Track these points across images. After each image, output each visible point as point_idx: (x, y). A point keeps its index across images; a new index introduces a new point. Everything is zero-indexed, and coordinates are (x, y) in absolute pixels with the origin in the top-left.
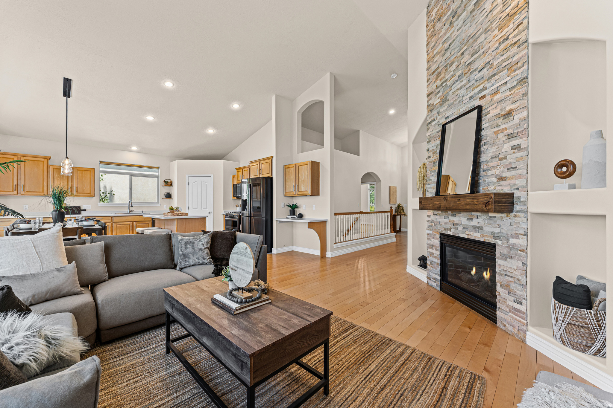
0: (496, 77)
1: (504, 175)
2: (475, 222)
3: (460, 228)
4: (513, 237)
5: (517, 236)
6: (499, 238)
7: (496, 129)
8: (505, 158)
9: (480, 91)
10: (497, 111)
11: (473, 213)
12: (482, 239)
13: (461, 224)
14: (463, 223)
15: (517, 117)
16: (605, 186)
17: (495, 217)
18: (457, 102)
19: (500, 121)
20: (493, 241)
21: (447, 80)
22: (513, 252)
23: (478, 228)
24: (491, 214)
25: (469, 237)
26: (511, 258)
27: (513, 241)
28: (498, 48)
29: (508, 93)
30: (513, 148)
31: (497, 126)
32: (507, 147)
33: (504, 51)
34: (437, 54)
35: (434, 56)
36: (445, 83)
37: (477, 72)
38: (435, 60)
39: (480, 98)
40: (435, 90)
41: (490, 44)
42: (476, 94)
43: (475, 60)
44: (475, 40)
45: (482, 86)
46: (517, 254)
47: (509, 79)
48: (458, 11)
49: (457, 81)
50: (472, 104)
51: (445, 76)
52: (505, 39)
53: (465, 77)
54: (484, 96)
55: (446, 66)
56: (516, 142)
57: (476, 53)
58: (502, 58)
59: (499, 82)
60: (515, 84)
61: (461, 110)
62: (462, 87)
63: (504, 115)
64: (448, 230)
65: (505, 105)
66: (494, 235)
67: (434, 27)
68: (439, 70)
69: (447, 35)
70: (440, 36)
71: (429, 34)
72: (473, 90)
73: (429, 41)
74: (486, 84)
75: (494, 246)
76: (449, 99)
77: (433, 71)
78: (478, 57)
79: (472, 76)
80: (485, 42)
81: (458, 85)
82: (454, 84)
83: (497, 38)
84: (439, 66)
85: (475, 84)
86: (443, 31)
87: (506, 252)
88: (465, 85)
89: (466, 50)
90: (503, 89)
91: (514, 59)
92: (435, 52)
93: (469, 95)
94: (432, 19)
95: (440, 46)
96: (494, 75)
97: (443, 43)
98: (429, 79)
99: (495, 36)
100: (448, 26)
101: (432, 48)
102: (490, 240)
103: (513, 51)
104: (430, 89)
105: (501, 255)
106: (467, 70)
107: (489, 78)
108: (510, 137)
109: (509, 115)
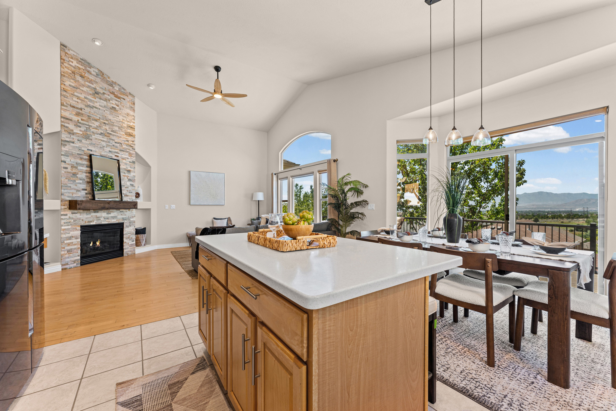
0: (124, 153)
1: (128, 194)
2: (112, 214)
3: (102, 219)
4: (131, 218)
5: (133, 217)
6: (125, 220)
7: (124, 174)
8: (128, 188)
9: (117, 153)
11: (111, 210)
12: (117, 222)
13: (102, 217)
15: (132, 174)
16: (150, 201)
17: (123, 211)
18: (99, 146)
19: (126, 172)
20: (123, 222)
21: (91, 126)
22: (131, 224)
23: (113, 217)
24: (121, 210)
25: (109, 223)
26: (130, 226)
27: (131, 219)
28: (125, 141)
29: (128, 163)
30: (131, 185)
31: (124, 173)
32: (129, 183)
33: (127, 145)
34: (78, 98)
35: (74, 95)
36: (88, 127)
37: (114, 142)
38: (75, 99)
39: (115, 156)
40: (75, 121)
41: (121, 136)
42: (113, 152)
43: (113, 135)
44: (113, 125)
45: (117, 151)
46: (133, 224)
47: (129, 157)
48: (100, 95)
49: (100, 135)
50: (110, 155)
51: (88, 122)
52: (128, 141)
53: (106, 137)
54: (118, 156)
55: (89, 116)
56: (132, 183)
57: (114, 132)
58: (127, 147)
59: (125, 155)
60: (131, 161)
61: (102, 153)
62: (103, 141)
63: (127, 171)
64: (91, 222)
65: (127, 166)
66: (123, 219)
67: (73, 72)
68: (81, 111)
69: (90, 97)
70: (81, 88)
71: (66, 70)
72: (111, 148)
73: (66, 75)
74: (119, 152)
75: (123, 224)
76: (92, 140)
77: (72, 105)
78: (115, 136)
79: (111, 141)
80: (119, 132)
81: (100, 137)
82: (97, 134)
83: (124, 137)
84: (81, 109)
85: (113, 147)
86: (85, 89)
87: (128, 224)
88: (106, 142)
89: (107, 124)
90: (127, 160)
91: (131, 152)
92: (75, 94)
93: (108, 149)
94: (71, 63)
95: (82, 96)
96: (123, 151)
97: (85, 98)
98: (66, 106)
99: (123, 135)
100: (91, 92)
101: (70, 85)
102: (121, 221)
103: (131, 148)
104: (67, 114)
105: (126, 226)
106: (108, 135)
107: (121, 150)
108: (130, 180)
109: (129, 171)
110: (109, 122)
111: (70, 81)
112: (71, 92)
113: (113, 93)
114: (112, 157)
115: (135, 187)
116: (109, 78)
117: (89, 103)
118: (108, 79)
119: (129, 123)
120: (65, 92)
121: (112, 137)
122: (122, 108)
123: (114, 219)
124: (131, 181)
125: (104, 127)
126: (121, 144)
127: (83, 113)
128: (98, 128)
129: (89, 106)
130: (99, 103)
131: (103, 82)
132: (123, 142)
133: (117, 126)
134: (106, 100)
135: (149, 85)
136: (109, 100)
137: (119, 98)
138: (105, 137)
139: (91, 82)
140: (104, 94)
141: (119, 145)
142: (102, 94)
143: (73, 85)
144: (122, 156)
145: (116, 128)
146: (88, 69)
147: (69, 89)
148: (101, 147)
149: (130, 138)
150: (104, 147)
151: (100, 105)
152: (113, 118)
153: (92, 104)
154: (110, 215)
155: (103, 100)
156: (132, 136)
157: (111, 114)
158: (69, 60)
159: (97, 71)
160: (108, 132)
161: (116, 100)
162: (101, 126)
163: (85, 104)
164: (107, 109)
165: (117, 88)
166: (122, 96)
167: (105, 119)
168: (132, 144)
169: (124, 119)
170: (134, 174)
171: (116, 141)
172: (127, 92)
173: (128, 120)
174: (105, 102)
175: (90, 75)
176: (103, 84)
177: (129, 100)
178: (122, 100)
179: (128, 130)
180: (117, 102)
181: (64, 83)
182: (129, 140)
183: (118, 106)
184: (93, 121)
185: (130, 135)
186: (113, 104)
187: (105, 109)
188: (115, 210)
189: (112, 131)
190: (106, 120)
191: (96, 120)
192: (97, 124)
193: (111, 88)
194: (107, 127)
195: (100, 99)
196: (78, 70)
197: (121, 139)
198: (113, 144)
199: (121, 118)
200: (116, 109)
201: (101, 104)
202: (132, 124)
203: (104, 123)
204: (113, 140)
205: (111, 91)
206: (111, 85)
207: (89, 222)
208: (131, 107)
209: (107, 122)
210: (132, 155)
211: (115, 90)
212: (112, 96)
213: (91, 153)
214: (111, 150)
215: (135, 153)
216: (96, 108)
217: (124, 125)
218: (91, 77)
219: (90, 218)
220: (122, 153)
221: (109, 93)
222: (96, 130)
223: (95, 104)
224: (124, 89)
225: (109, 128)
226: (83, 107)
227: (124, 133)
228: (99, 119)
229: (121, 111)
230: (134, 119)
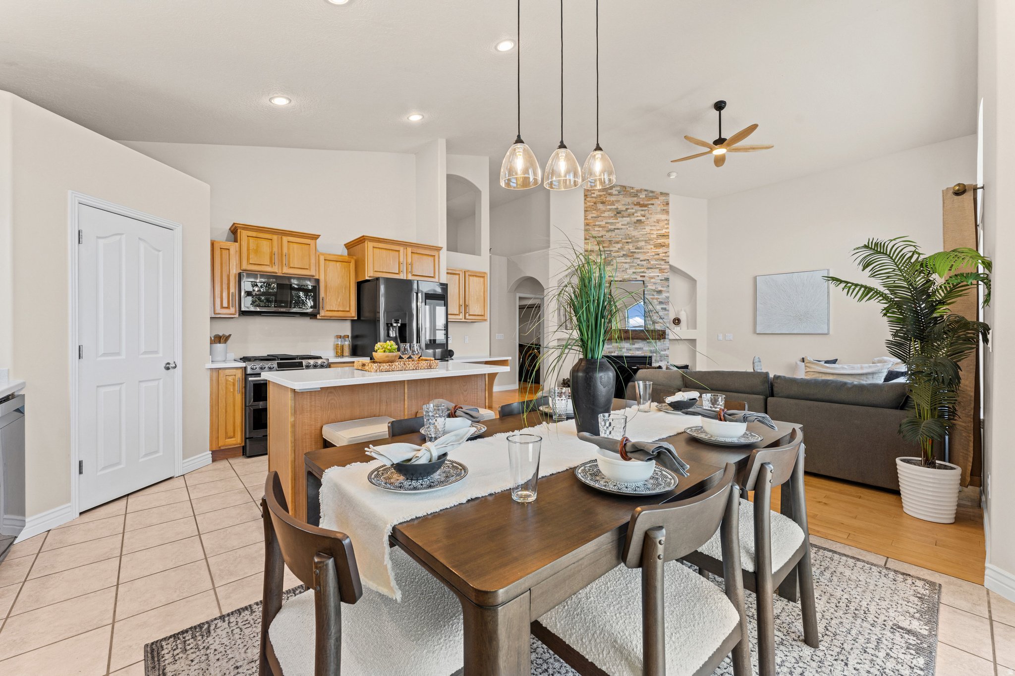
0: (653, 270)
1: (658, 321)
2: (637, 346)
3: (625, 350)
4: (662, 351)
5: (665, 350)
6: (654, 353)
7: (652, 297)
8: (658, 313)
9: (643, 272)
10: (653, 288)
11: (635, 341)
12: (643, 355)
14: (626, 347)
15: (664, 295)
16: (696, 329)
17: (651, 342)
18: (621, 270)
19: (655, 293)
20: (651, 355)
21: (612, 251)
22: (662, 358)
23: (638, 349)
24: (648, 341)
25: (633, 355)
26: (661, 361)
27: (662, 353)
28: (653, 256)
29: (659, 281)
30: (662, 309)
31: (653, 295)
32: (659, 307)
33: (657, 260)
34: (600, 226)
35: (596, 225)
36: (609, 252)
37: (639, 260)
38: (597, 229)
39: (641, 276)
40: (596, 251)
41: (649, 251)
42: (638, 272)
43: (638, 253)
44: (638, 241)
45: (643, 270)
46: (664, 359)
47: (660, 274)
48: (622, 213)
49: (622, 257)
50: (634, 276)
51: (609, 247)
52: (658, 254)
53: (630, 258)
54: (644, 276)
55: (610, 241)
56: (664, 306)
57: (639, 249)
58: (656, 262)
59: (654, 273)
60: (664, 279)
61: (625, 277)
62: (626, 263)
63: (657, 291)
64: (612, 352)
65: (657, 286)
66: (651, 352)
67: (595, 203)
68: (602, 239)
69: (611, 221)
70: (602, 215)
71: (589, 204)
72: (635, 269)
73: (588, 209)
74: (646, 271)
75: (650, 357)
76: (613, 265)
77: (594, 235)
78: (641, 252)
79: (635, 261)
80: (645, 247)
81: (623, 260)
82: (619, 257)
83: (653, 250)
84: (602, 236)
85: (637, 267)
86: (606, 214)
87: (658, 359)
88: (629, 263)
89: (631, 242)
90: (657, 278)
91: (663, 267)
92: (597, 223)
93: (630, 271)
94: (593, 195)
95: (603, 223)
96: (651, 268)
97: (606, 223)
98: (589, 239)
99: (651, 248)
100: (612, 215)
101: (592, 217)
102: (648, 354)
103: (663, 263)
104: (589, 247)
105: (656, 361)
106: (631, 254)
107: (648, 268)
108: (661, 303)
109: (660, 292)
110: (633, 239)
111: (592, 214)
112: (592, 224)
113: (638, 204)
114: (636, 278)
115: (668, 311)
116: (632, 189)
117: (610, 227)
118: (632, 191)
119: (659, 232)
120: (588, 226)
121: (636, 256)
122: (650, 216)
123: (638, 351)
124: (663, 303)
125: (626, 247)
126: (648, 260)
127: (604, 239)
128: (620, 251)
129: (610, 230)
130: (621, 222)
131: (626, 197)
132: (652, 257)
133: (642, 241)
134: (629, 216)
135: (669, 175)
136: (633, 214)
137: (646, 206)
138: (628, 258)
139: (613, 203)
140: (627, 209)
141: (645, 262)
142: (624, 211)
143: (594, 215)
144: (650, 274)
145: (642, 244)
146: (609, 191)
147: (591, 221)
148: (623, 271)
149: (660, 250)
150: (627, 269)
151: (622, 225)
152: (639, 233)
153: (613, 227)
154: (634, 346)
155: (625, 217)
156: (664, 246)
157: (636, 229)
158: (592, 193)
159: (618, 189)
160: (631, 251)
161: (642, 210)
162: (623, 247)
163: (606, 229)
164: (630, 225)
165: (642, 196)
166: (650, 202)
167: (628, 238)
168: (664, 256)
169: (653, 228)
170: (667, 295)
171: (642, 258)
172: (657, 194)
173: (658, 228)
174: (628, 219)
175: (612, 197)
176: (626, 199)
177: (659, 202)
178: (649, 206)
179: (658, 241)
180: (643, 212)
181: (587, 218)
182: (659, 252)
183: (644, 216)
184: (615, 245)
185: (662, 246)
186: (637, 216)
187: (627, 227)
188: (641, 341)
189: (636, 249)
190: (630, 238)
191: (617, 243)
192: (619, 246)
193: (636, 198)
194: (630, 246)
195: (623, 217)
196: (599, 198)
197: (648, 254)
198: (638, 263)
199: (648, 229)
200: (642, 221)
201: (623, 223)
202: (663, 231)
203: (627, 242)
204: (638, 258)
205: (635, 203)
206: (636, 195)
207: (609, 352)
208: (664, 210)
209: (630, 241)
210: (665, 271)
211: (641, 198)
212: (637, 207)
213: (612, 279)
214: (634, 271)
215: (668, 267)
216: (618, 229)
217: (652, 236)
218: (613, 198)
219: (611, 348)
220: (650, 271)
221: (633, 206)
222: (618, 253)
223: (617, 225)
224: (652, 192)
225: (633, 246)
226: (603, 233)
227: (652, 247)
228: (620, 239)
229: (649, 220)
230: (668, 224)
